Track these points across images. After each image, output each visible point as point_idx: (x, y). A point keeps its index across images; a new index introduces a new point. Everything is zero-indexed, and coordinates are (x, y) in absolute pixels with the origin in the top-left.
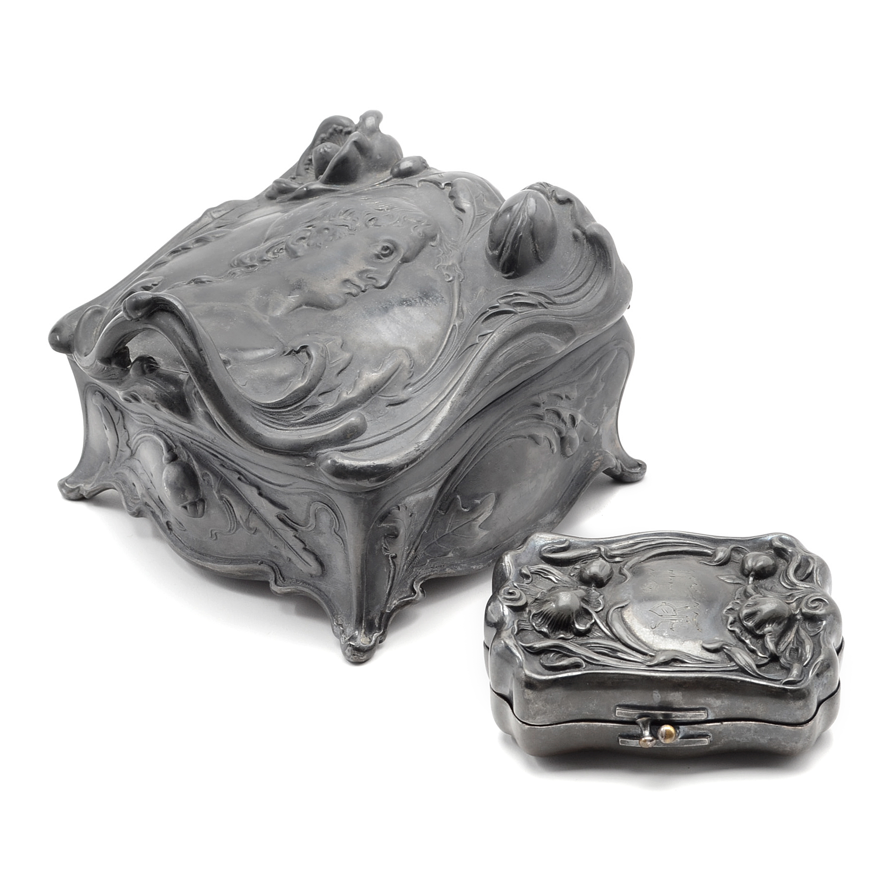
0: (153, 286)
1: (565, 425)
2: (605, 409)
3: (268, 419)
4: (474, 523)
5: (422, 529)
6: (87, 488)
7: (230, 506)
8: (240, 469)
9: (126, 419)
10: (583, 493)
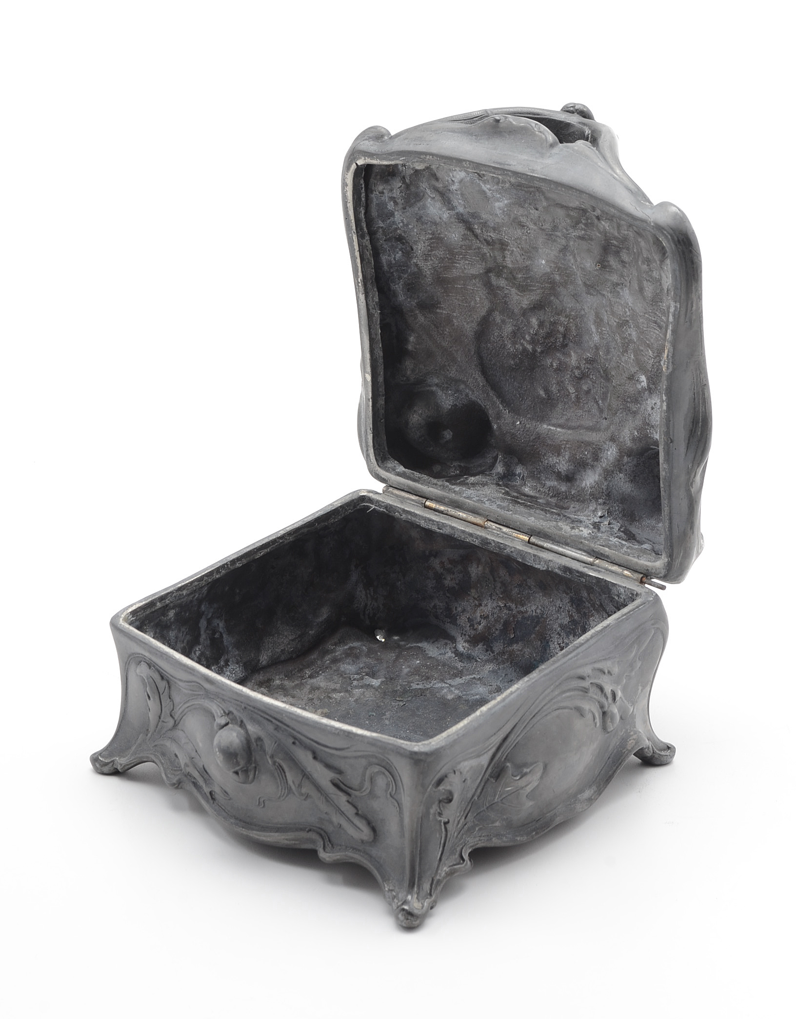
1: (607, 700)
2: (640, 688)
4: (521, 791)
5: (473, 796)
6: (121, 762)
8: (295, 733)
9: (173, 688)
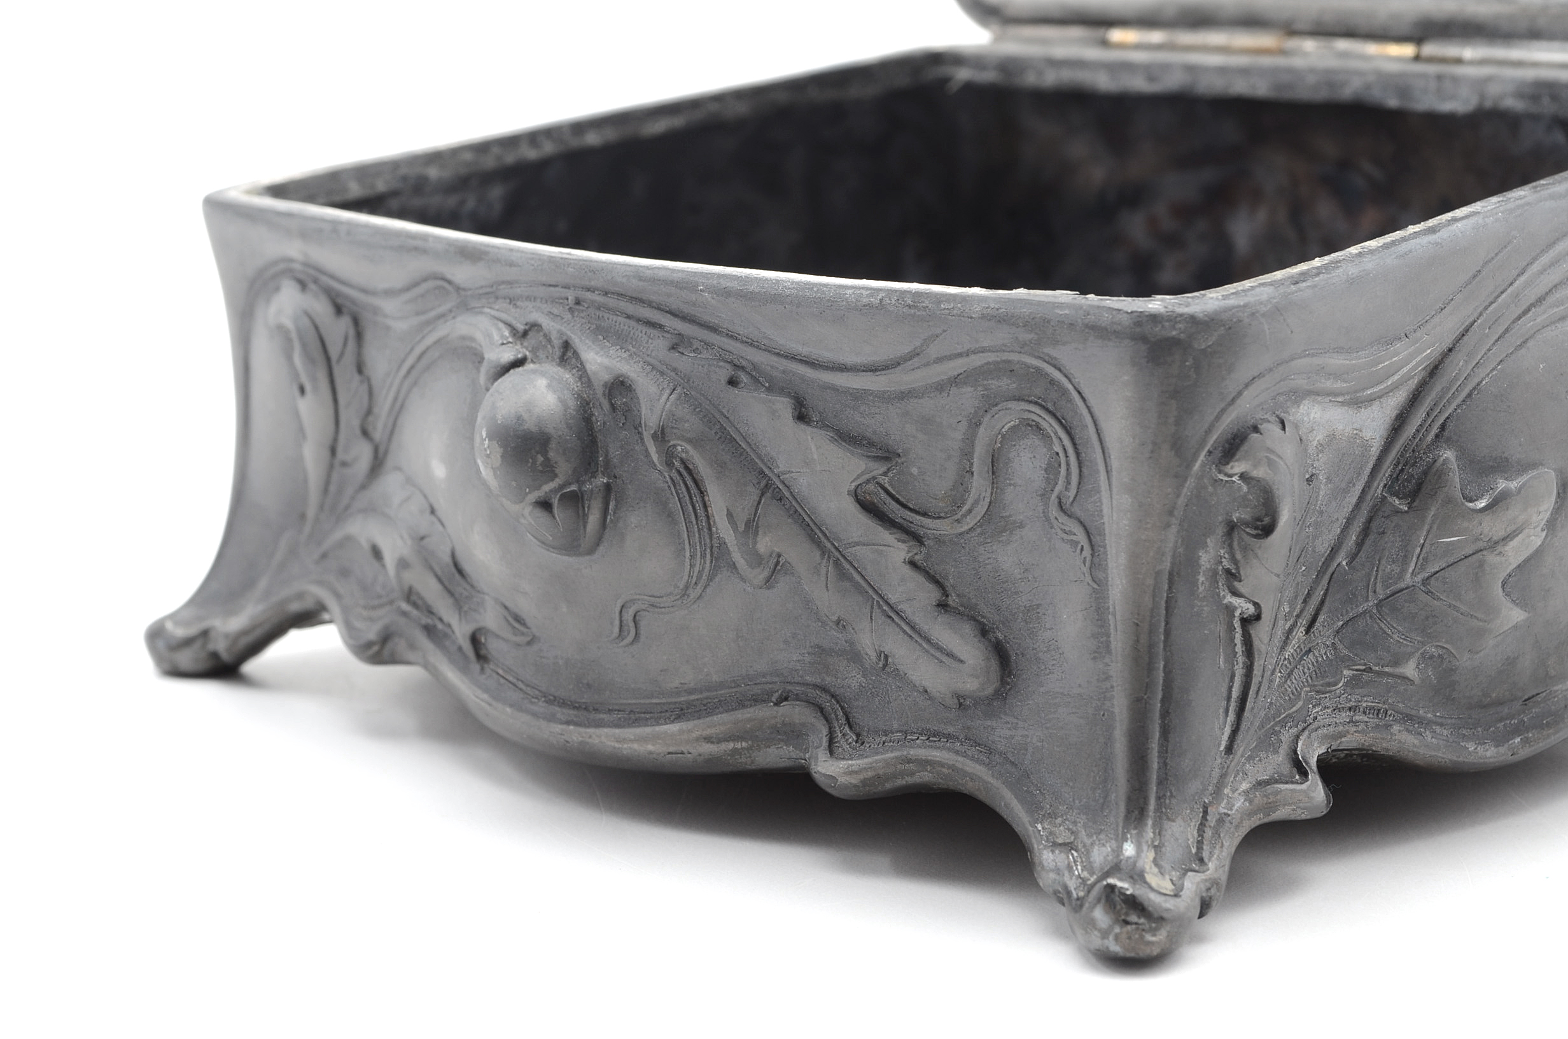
5: (1334, 551)
6: (228, 628)
7: (694, 490)
8: (737, 348)
9: (366, 329)
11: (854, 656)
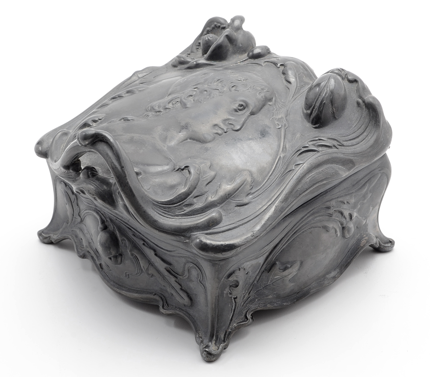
0: (99, 120)
1: (346, 219)
2: (371, 208)
3: (162, 211)
4: (285, 278)
5: (254, 281)
6: (54, 237)
7: (137, 260)
8: (144, 238)
9: (79, 200)
10: (354, 259)
11: (167, 291)
